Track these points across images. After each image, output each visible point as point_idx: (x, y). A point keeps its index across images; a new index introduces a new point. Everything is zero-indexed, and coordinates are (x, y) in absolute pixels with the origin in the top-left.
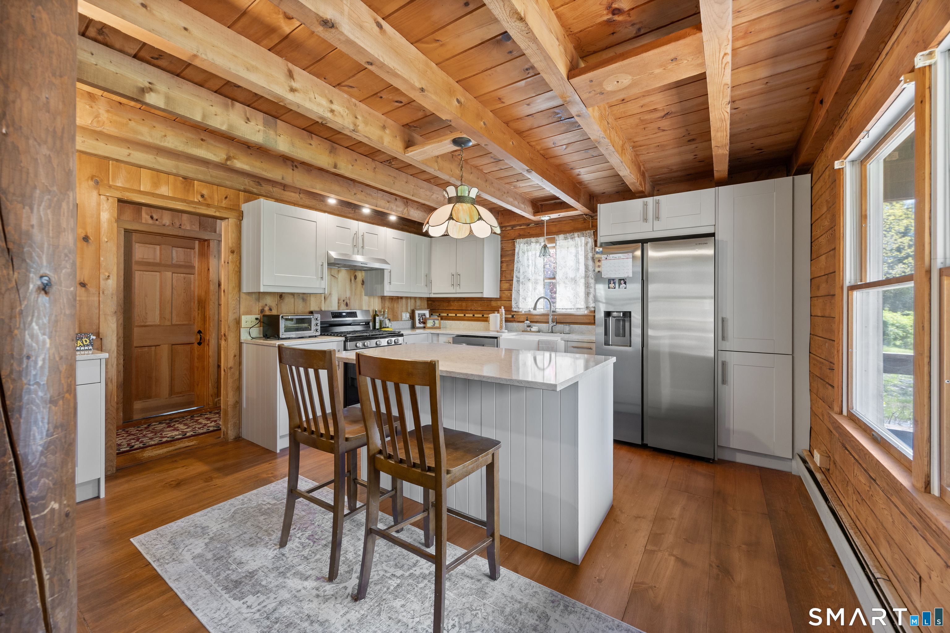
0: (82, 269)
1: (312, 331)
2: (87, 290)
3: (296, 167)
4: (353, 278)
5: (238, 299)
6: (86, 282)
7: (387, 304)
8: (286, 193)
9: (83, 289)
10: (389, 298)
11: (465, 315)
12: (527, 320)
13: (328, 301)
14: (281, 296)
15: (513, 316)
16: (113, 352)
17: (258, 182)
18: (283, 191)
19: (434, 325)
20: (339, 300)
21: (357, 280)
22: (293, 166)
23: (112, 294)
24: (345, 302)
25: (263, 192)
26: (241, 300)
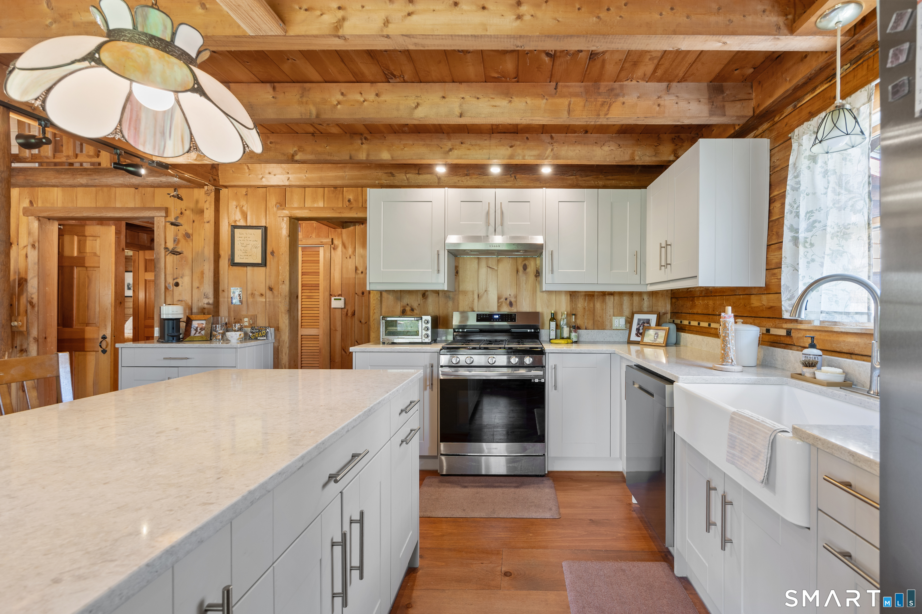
0: (270, 276)
1: (420, 337)
2: (273, 293)
3: (366, 139)
4: (521, 269)
5: (379, 299)
6: (272, 287)
7: (581, 304)
8: (421, 177)
9: (271, 292)
10: (585, 295)
11: (709, 325)
12: (812, 346)
13: (483, 299)
14: (424, 294)
15: (789, 332)
16: (286, 343)
17: (391, 173)
18: (417, 176)
19: (655, 340)
20: (499, 298)
21: (528, 270)
22: (361, 139)
23: (286, 296)
24: (508, 300)
25: (397, 183)
26: (383, 299)
